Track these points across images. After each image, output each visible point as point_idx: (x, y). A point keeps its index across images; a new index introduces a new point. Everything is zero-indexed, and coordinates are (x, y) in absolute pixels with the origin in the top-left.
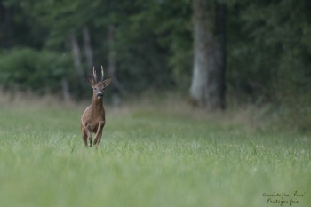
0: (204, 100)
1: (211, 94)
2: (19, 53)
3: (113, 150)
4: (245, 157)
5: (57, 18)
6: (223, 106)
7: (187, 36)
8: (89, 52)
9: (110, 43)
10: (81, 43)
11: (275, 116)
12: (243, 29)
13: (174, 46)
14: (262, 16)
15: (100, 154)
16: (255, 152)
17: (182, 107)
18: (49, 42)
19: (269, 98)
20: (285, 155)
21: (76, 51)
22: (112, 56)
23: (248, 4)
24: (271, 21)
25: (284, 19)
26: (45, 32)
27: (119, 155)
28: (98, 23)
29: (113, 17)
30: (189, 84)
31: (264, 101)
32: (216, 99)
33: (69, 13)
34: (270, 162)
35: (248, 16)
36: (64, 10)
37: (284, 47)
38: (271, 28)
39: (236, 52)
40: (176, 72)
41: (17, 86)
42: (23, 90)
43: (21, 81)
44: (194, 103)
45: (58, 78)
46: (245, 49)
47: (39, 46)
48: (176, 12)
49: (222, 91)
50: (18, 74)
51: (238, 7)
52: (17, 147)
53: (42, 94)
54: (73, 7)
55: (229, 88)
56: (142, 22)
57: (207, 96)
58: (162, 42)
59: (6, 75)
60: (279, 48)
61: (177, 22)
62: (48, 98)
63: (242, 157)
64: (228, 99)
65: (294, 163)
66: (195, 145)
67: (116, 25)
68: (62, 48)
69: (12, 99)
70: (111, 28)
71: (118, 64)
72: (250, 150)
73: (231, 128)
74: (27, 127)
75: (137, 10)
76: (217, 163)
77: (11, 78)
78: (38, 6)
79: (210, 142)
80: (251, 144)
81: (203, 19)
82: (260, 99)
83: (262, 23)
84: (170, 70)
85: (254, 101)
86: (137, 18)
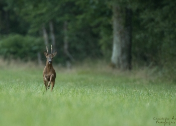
0: (119, 65)
1: (123, 61)
2: (13, 37)
3: (66, 93)
4: (142, 97)
5: (35, 17)
6: (130, 68)
7: (110, 28)
8: (53, 37)
9: (65, 31)
10: (48, 32)
11: (160, 73)
12: (142, 23)
13: (102, 33)
14: (152, 16)
15: (59, 95)
16: (148, 95)
17: (106, 68)
18: (30, 31)
19: (156, 63)
20: (166, 96)
21: (45, 36)
22: (66, 39)
23: (144, 9)
24: (158, 19)
25: (165, 18)
26: (28, 25)
27: (70, 96)
28: (58, 20)
29: (67, 17)
30: (111, 55)
31: (153, 65)
32: (126, 64)
33: (42, 14)
34: (157, 100)
35: (144, 16)
36: (39, 12)
37: (165, 34)
38: (158, 23)
39: (137, 37)
40: (103, 48)
41: (12, 56)
42: (15, 59)
43: (14, 53)
44: (113, 66)
45: (35, 52)
46: (143, 35)
47: (24, 33)
48: (103, 14)
49: (129, 59)
50: (12, 50)
51: (138, 11)
52: (11, 91)
53: (26, 61)
54: (44, 10)
55: (134, 57)
56: (83, 20)
57: (121, 62)
58: (95, 31)
59: (5, 50)
60: (162, 35)
61: (103, 19)
62: (30, 63)
63: (141, 97)
64: (133, 64)
65: (170, 101)
66: (114, 90)
67: (69, 21)
68: (38, 34)
69: (9, 64)
70: (66, 23)
71: (69, 44)
72: (146, 93)
73: (135, 81)
74: (18, 80)
75: (81, 13)
76: (126, 101)
77: (8, 52)
78: (23, 10)
79: (123, 88)
80: (146, 90)
81: (118, 17)
82: (151, 63)
83: (152, 20)
84: (100, 47)
85: (148, 65)
86: (80, 17)
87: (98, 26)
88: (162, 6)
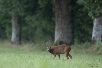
87: (5, 23)
88: (36, 14)
